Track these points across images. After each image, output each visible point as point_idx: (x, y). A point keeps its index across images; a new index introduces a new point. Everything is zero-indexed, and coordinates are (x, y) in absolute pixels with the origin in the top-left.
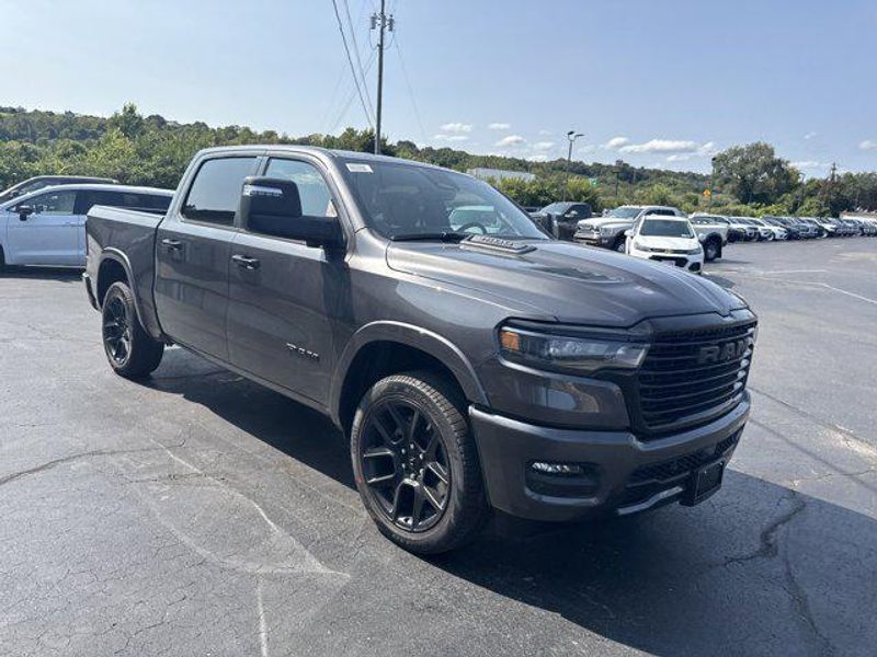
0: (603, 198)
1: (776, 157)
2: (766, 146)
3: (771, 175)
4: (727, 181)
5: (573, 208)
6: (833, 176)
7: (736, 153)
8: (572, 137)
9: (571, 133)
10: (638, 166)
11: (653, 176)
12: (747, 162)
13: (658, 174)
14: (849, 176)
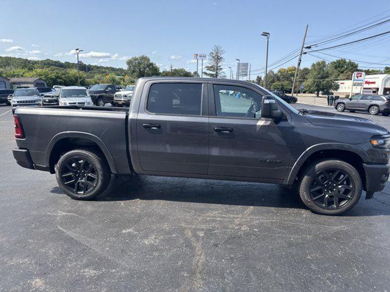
0: (88, 80)
1: (151, 62)
2: (146, 57)
3: (150, 69)
4: (134, 71)
5: (108, 86)
6: (172, 70)
7: (136, 59)
8: (78, 51)
9: (77, 49)
10: (87, 64)
11: (95, 69)
12: (140, 64)
13: (98, 68)
14: (175, 70)
